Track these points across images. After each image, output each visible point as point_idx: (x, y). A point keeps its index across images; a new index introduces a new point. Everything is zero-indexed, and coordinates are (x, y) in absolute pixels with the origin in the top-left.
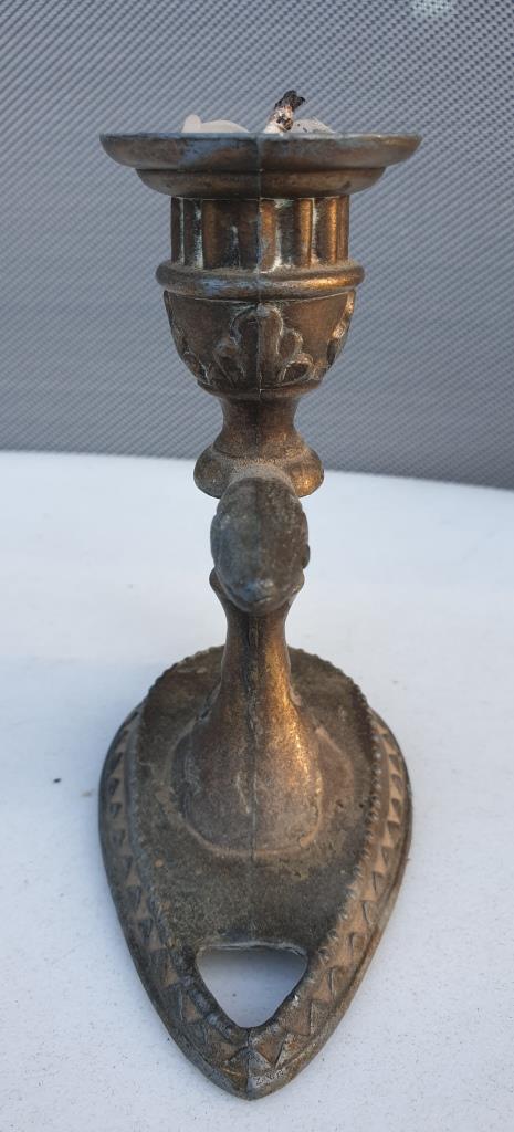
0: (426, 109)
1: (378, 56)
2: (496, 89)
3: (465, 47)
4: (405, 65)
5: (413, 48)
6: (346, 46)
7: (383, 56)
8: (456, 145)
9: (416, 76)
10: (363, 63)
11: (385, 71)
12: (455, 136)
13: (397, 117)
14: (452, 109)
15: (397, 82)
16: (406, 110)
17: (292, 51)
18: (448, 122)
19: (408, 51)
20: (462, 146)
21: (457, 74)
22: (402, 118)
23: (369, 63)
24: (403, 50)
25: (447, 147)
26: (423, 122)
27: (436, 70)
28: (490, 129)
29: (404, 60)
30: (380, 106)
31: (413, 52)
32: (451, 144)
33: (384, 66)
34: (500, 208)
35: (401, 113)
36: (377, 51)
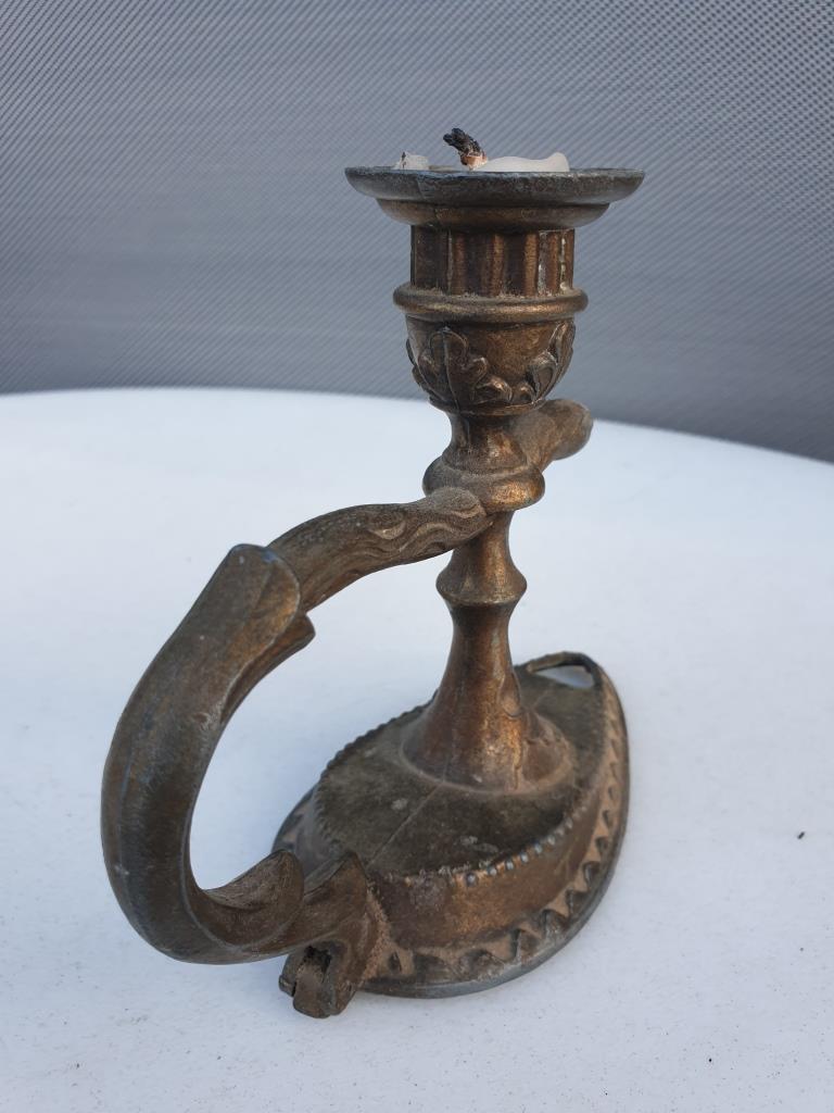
0: (627, 74)
1: (581, 24)
2: (692, 53)
3: (663, 13)
4: (606, 32)
5: (613, 15)
6: (552, 16)
7: (586, 24)
8: (655, 108)
9: (617, 42)
10: (568, 31)
11: (588, 38)
12: (654, 99)
13: (600, 83)
14: (651, 73)
15: (599, 48)
16: (608, 75)
17: (504, 22)
18: (647, 86)
19: (609, 19)
20: (660, 109)
21: (656, 39)
22: (604, 83)
23: (573, 32)
24: (604, 18)
25: (646, 111)
26: (624, 86)
27: (636, 36)
28: (687, 92)
29: (605, 27)
30: (584, 72)
31: (614, 20)
32: (650, 107)
33: (587, 34)
34: (697, 167)
35: (603, 79)
36: (580, 20)
